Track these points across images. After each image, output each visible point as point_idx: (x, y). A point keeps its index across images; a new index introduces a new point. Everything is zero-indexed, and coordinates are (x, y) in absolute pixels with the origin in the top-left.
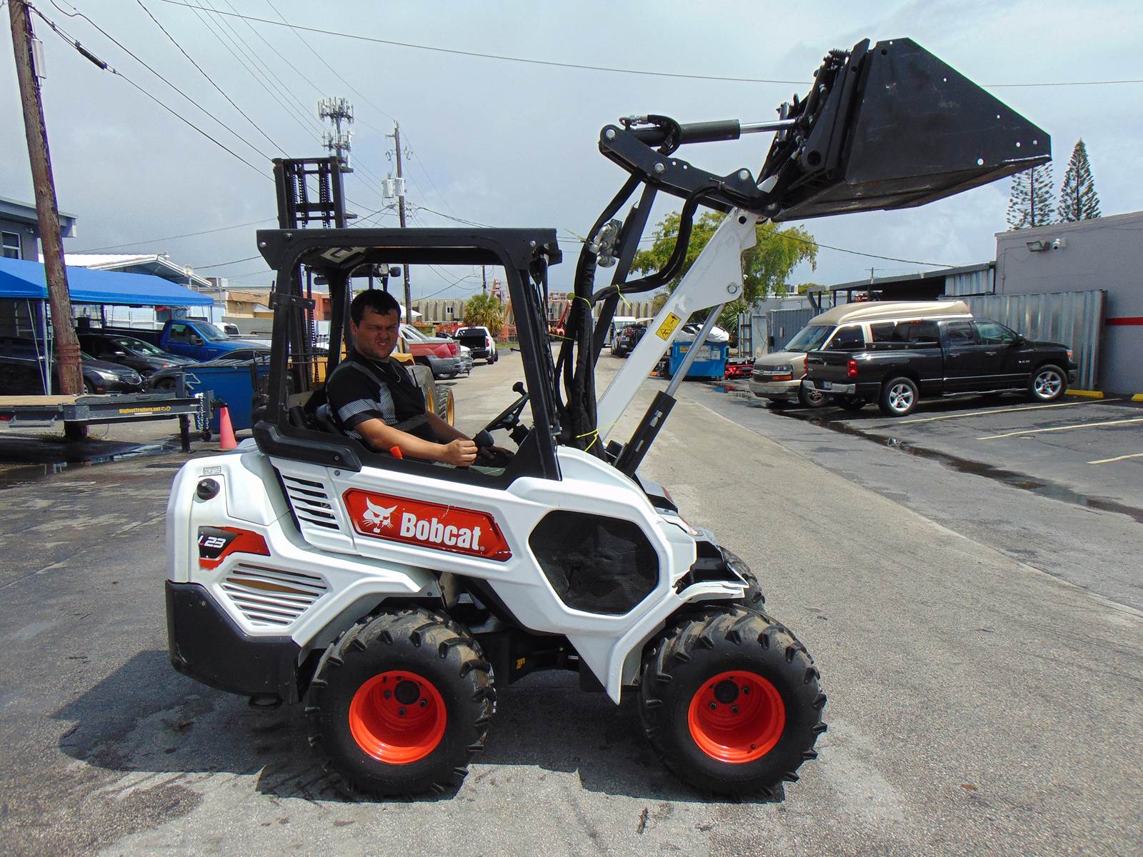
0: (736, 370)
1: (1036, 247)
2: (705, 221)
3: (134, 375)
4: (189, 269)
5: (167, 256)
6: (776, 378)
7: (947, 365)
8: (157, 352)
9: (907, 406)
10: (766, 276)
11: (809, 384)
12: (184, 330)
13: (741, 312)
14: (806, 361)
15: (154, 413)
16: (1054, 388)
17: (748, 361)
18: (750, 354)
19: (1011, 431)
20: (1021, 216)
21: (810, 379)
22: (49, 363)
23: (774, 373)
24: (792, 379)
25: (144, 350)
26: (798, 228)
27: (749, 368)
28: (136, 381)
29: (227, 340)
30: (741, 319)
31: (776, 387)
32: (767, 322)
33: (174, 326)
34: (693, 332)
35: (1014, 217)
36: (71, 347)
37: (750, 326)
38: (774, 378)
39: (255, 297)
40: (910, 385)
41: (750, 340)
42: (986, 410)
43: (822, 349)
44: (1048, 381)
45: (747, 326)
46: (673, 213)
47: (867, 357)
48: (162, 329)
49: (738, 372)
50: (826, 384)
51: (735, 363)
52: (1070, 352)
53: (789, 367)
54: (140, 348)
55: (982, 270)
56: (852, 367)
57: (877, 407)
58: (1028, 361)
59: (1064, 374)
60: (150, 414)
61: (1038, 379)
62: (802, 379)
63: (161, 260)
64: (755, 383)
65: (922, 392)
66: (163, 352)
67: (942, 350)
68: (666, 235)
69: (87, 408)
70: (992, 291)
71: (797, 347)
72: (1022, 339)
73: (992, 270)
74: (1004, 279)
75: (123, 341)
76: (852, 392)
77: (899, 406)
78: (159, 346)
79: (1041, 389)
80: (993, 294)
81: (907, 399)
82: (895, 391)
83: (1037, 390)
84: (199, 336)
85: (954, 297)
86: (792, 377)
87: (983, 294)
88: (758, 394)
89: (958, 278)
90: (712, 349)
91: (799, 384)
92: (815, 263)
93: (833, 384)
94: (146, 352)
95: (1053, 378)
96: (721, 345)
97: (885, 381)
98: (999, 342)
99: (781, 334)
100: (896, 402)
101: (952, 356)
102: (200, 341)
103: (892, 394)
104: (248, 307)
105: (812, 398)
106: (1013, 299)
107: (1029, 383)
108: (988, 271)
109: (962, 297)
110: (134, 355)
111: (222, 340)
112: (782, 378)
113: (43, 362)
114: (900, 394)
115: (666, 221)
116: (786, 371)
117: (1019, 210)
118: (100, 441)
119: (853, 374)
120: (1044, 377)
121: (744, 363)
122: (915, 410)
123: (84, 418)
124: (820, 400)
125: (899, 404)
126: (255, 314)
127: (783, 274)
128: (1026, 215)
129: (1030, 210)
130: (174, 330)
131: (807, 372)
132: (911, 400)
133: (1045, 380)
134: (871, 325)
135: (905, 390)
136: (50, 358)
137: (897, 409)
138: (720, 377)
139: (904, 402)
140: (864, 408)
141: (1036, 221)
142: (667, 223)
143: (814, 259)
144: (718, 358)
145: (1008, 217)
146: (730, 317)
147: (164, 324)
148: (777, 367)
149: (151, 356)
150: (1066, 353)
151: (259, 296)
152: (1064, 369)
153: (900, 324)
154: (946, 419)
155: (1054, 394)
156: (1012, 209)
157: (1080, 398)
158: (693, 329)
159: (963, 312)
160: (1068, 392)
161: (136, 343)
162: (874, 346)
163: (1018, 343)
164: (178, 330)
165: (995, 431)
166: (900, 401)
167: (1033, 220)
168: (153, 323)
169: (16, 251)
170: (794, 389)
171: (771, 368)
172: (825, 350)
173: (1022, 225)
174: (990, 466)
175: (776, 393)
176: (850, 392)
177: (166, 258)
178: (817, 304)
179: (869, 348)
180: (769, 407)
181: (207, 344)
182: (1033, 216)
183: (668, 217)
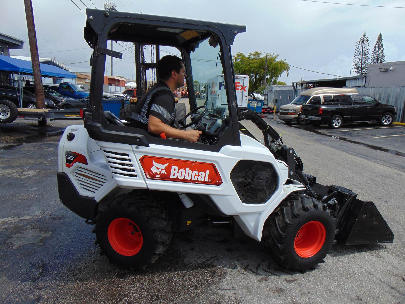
0: (265, 110)
1: (383, 70)
2: (250, 56)
3: (53, 103)
4: (63, 64)
5: (55, 59)
6: (289, 114)
7: (352, 111)
8: (58, 94)
9: (338, 125)
10: (271, 77)
11: (303, 116)
12: (66, 87)
13: (264, 90)
14: (302, 108)
15: (77, 117)
16: (389, 121)
17: (269, 108)
18: (267, 105)
19: (380, 136)
20: (358, 60)
21: (303, 114)
22: (22, 97)
23: (288, 112)
24: (295, 114)
25: (54, 93)
26: (283, 60)
27: (269, 110)
28: (53, 105)
29: (83, 91)
30: (264, 92)
31: (289, 117)
32: (275, 94)
33: (63, 85)
34: (251, 96)
35: (356, 60)
36: (41, 91)
37: (267, 95)
38: (288, 114)
39: (85, 76)
40: (340, 118)
41: (267, 100)
42: (366, 128)
43: (306, 104)
44: (387, 118)
45: (266, 95)
46: (239, 53)
47: (323, 107)
48: (58, 86)
49: (265, 111)
50: (309, 116)
51: (264, 108)
52: (395, 108)
53: (294, 110)
54: (53, 93)
55: (361, 78)
56: (321, 110)
57: (328, 125)
58: (381, 111)
59: (393, 116)
60: (76, 117)
61: (384, 118)
62: (299, 115)
63: (53, 60)
64: (280, 115)
65: (344, 121)
66: (60, 95)
67: (352, 106)
68: (236, 60)
69: (53, 114)
70: (364, 85)
71: (296, 103)
72: (380, 103)
73: (365, 78)
74: (369, 81)
75: (46, 90)
76: (320, 119)
77: (336, 125)
78: (58, 93)
79: (384, 121)
80: (364, 86)
81: (338, 123)
82: (335, 120)
83: (383, 122)
84: (73, 89)
85: (349, 87)
86: (295, 113)
87: (361, 87)
88: (281, 119)
89: (351, 81)
90: (258, 103)
91: (297, 116)
92: (288, 73)
93: (313, 117)
94: (55, 94)
95: (389, 118)
96: (261, 101)
97: (332, 116)
98: (371, 104)
99: (280, 98)
100: (335, 124)
101: (355, 108)
102: (73, 91)
103: (334, 121)
104: (83, 80)
105: (301, 121)
106: (372, 89)
107: (380, 119)
108: (363, 78)
109: (352, 87)
110: (51, 95)
111: (81, 91)
112: (291, 114)
113: (19, 96)
114: (336, 121)
115: (236, 55)
116: (293, 111)
117: (357, 58)
118: (51, 127)
119: (321, 113)
120: (386, 117)
121: (267, 108)
122: (341, 127)
123: (53, 118)
124: (304, 122)
125: (336, 124)
126: (86, 82)
127: (278, 77)
128: (359, 60)
129: (361, 58)
130: (63, 87)
131: (302, 112)
132: (340, 123)
133: (386, 118)
134: (324, 96)
135: (338, 120)
136: (22, 95)
137: (335, 126)
138: (260, 113)
139: (337, 124)
140: (320, 126)
141: (363, 62)
142: (236, 56)
143: (288, 72)
144: (260, 106)
145: (353, 60)
146: (261, 91)
147: (59, 85)
148: (290, 109)
149: (57, 96)
150: (394, 108)
151: (87, 76)
152: (393, 114)
153: (335, 96)
154: (353, 130)
155: (389, 123)
156: (355, 57)
157: (397, 125)
158: (252, 95)
159: (355, 93)
160: (393, 123)
161: (51, 91)
162: (326, 104)
163: (378, 104)
164: (64, 87)
165: (375, 135)
166: (337, 123)
167: (362, 62)
168: (52, 84)
169: (2, 53)
170: (295, 118)
171: (288, 110)
172: (308, 104)
173: (358, 63)
174: (383, 148)
175: (289, 119)
176: (319, 120)
177: (55, 60)
178: (295, 88)
179: (324, 104)
180: (285, 124)
181: (76, 92)
182: (362, 60)
183: (237, 54)
